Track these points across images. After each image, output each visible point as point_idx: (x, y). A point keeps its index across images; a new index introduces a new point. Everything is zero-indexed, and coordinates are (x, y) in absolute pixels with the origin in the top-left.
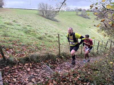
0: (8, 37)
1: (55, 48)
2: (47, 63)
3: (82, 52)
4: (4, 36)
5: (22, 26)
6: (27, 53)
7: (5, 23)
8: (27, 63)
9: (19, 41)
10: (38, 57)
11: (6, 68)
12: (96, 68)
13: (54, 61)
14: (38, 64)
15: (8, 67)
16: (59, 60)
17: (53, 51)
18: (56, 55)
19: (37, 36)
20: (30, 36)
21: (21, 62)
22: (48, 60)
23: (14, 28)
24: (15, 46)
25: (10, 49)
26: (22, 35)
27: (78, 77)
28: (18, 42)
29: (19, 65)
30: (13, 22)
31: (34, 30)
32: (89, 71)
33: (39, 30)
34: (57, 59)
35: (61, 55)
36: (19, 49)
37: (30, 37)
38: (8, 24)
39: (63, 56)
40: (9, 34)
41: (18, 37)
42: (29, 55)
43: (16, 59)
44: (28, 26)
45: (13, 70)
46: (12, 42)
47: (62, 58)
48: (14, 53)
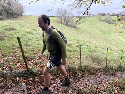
0: (29, 46)
1: (75, 59)
4: (25, 46)
5: (41, 35)
7: (26, 32)
16: (80, 74)
17: (73, 63)
18: (77, 67)
22: (68, 73)
23: (34, 37)
24: (36, 56)
25: (31, 59)
28: (38, 51)
30: (32, 31)
32: (116, 89)
34: (78, 72)
35: (82, 68)
38: (28, 33)
40: (30, 43)
41: (38, 47)
46: (33, 52)
47: (83, 71)
48: (36, 64)
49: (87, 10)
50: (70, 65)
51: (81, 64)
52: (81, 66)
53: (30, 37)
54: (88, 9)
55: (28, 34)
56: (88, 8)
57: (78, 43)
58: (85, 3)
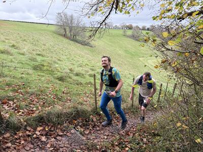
0: (3, 77)
1: (88, 97)
2: (74, 126)
3: (133, 103)
5: (28, 56)
6: (40, 108)
8: (41, 126)
9: (24, 85)
10: (59, 116)
11: (5, 136)
12: (156, 132)
13: (86, 121)
14: (59, 127)
15: (8, 135)
16: (95, 120)
17: (84, 103)
18: (89, 109)
19: (56, 74)
20: (42, 74)
21: (30, 126)
22: (76, 120)
23: (13, 60)
24: (17, 94)
25: (9, 100)
26: (28, 74)
27: (127, 149)
28: (22, 86)
29: (27, 130)
30: (11, 48)
31: (49, 63)
32: (145, 138)
33: (59, 62)
34: (91, 116)
35: (98, 110)
36: (24, 100)
37: (43, 76)
38: (2, 53)
39: (101, 112)
40: (6, 71)
41: (22, 78)
42: (44, 112)
43: (22, 120)
44: (39, 55)
45: (17, 139)
46: (11, 88)
47: (100, 115)
48: (17, 109)
49: (104, 21)
50: (80, 107)
51: (96, 103)
52: (96, 106)
53: (5, 60)
54: (105, 19)
55: (2, 55)
56: (106, 17)
57: (93, 70)
58: (101, 10)
